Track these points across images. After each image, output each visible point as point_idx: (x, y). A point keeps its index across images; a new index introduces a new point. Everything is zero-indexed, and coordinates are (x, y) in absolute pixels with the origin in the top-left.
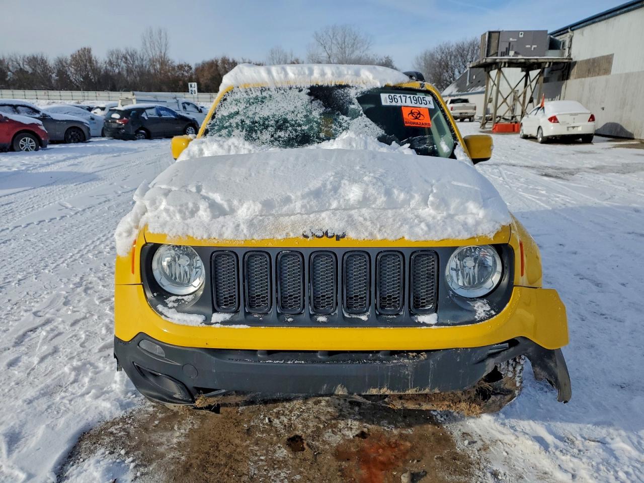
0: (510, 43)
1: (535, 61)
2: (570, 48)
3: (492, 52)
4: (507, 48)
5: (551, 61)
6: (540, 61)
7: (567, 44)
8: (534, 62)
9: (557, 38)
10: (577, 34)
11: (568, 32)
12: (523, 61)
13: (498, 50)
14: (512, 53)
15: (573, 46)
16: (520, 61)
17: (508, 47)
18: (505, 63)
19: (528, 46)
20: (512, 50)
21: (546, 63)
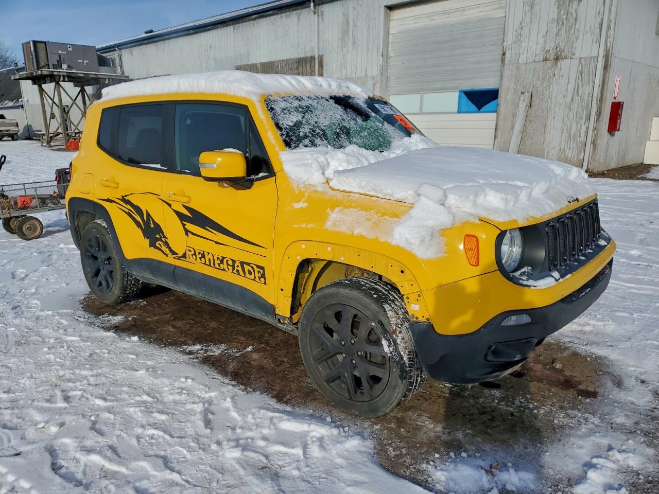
0: (60, 56)
1: (95, 76)
2: (121, 66)
3: (42, 64)
4: (58, 61)
5: (109, 77)
6: (99, 76)
7: (117, 61)
8: (93, 78)
9: (104, 55)
10: (125, 53)
11: (115, 50)
12: (82, 75)
13: (48, 61)
14: (65, 66)
15: (124, 64)
16: (79, 75)
17: (58, 59)
18: (64, 76)
19: (79, 61)
20: (64, 63)
21: (105, 79)
